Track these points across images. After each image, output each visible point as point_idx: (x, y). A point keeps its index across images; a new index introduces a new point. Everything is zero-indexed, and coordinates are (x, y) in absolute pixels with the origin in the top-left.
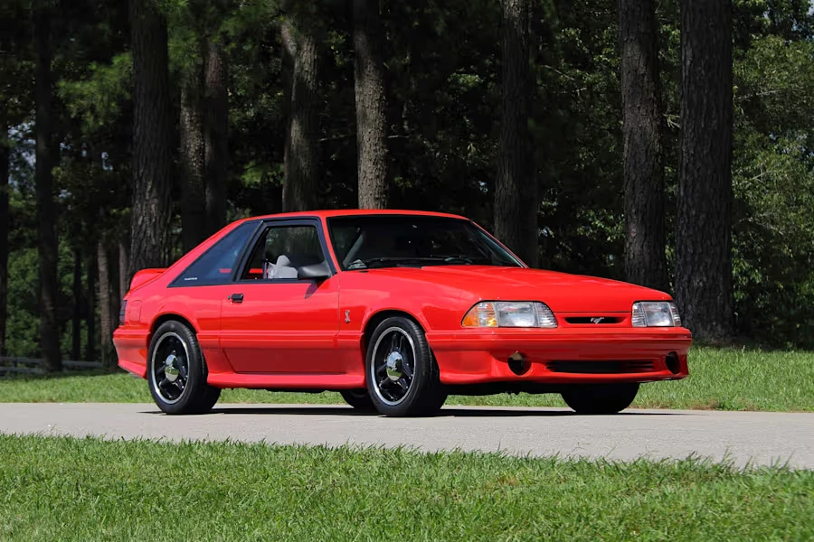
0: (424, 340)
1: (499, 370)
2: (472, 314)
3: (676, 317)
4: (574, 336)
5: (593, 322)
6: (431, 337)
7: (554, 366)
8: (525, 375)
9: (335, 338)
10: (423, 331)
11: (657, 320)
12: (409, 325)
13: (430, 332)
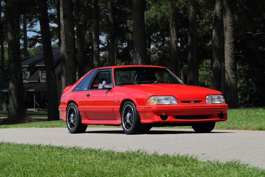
0: (136, 109)
1: (157, 119)
2: (149, 100)
3: (223, 100)
4: (183, 107)
5: (191, 102)
6: (138, 108)
7: (176, 117)
8: (166, 121)
9: (113, 108)
10: (136, 106)
11: (216, 101)
12: (132, 104)
13: (138, 106)
